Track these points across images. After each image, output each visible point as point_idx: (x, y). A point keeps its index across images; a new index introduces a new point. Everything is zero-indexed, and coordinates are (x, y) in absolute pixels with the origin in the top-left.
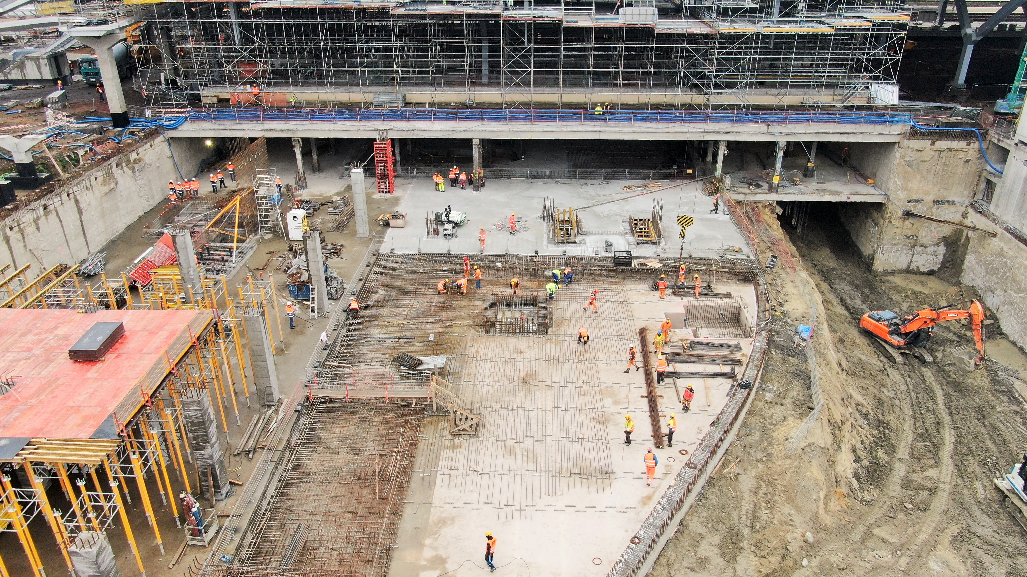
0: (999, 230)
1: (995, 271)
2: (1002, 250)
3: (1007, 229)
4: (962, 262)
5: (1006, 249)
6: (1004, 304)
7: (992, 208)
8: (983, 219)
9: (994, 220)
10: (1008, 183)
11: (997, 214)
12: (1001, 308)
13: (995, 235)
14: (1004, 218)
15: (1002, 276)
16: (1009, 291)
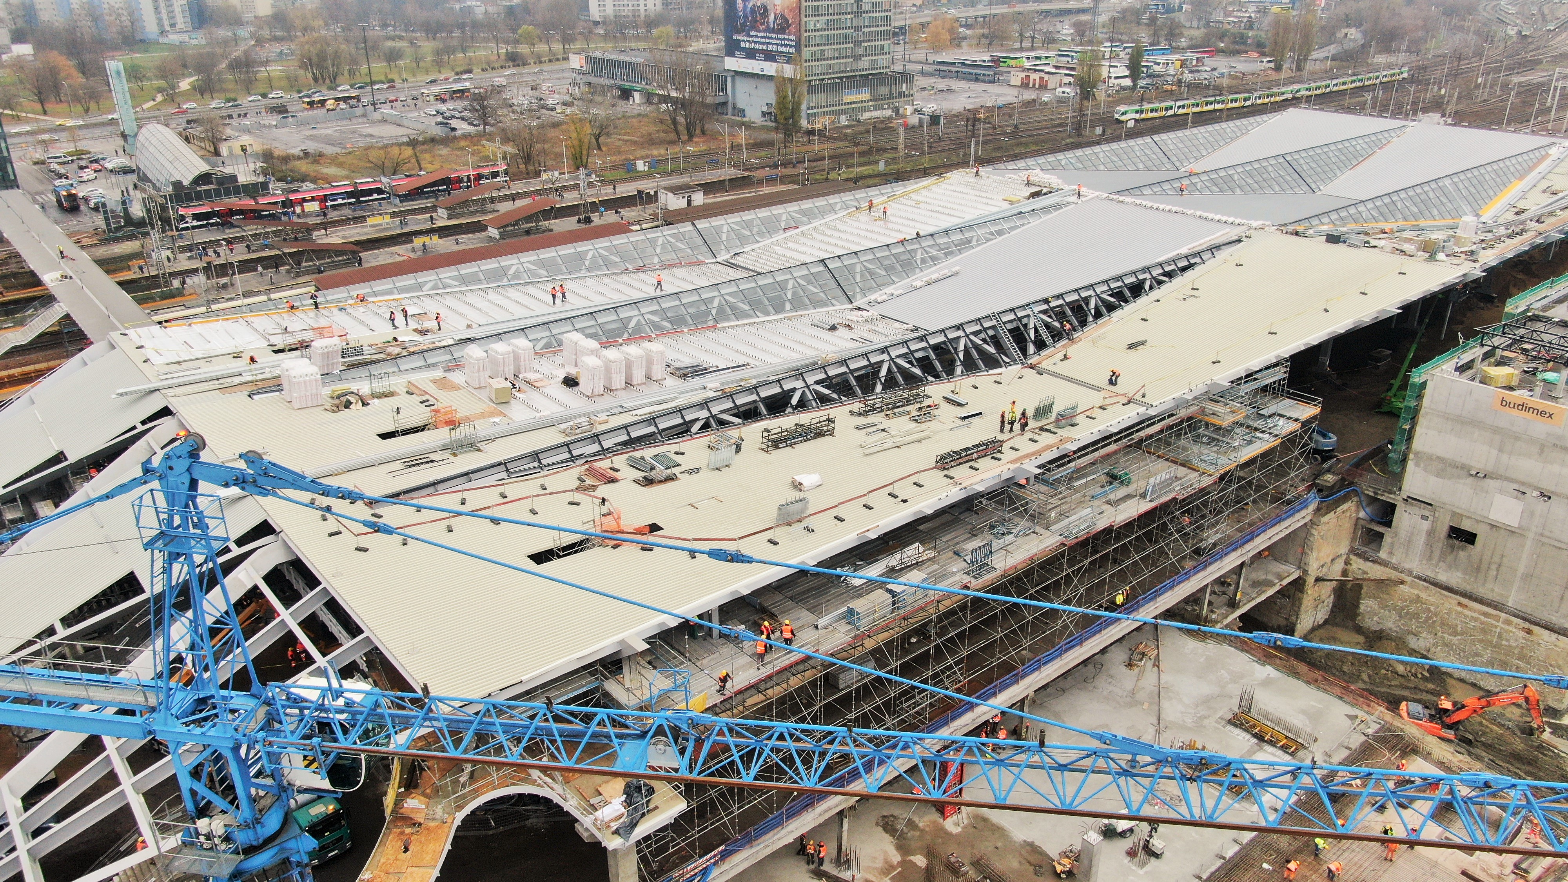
0: (1408, 579)
1: (1416, 616)
2: (1418, 597)
3: (1416, 577)
4: (1357, 606)
5: (1423, 595)
6: (1435, 645)
7: (1383, 555)
8: (1377, 567)
9: (1395, 568)
10: (1403, 534)
11: (1393, 561)
12: (1433, 649)
13: (1402, 583)
14: (1407, 566)
15: (1425, 621)
16: (1440, 634)
